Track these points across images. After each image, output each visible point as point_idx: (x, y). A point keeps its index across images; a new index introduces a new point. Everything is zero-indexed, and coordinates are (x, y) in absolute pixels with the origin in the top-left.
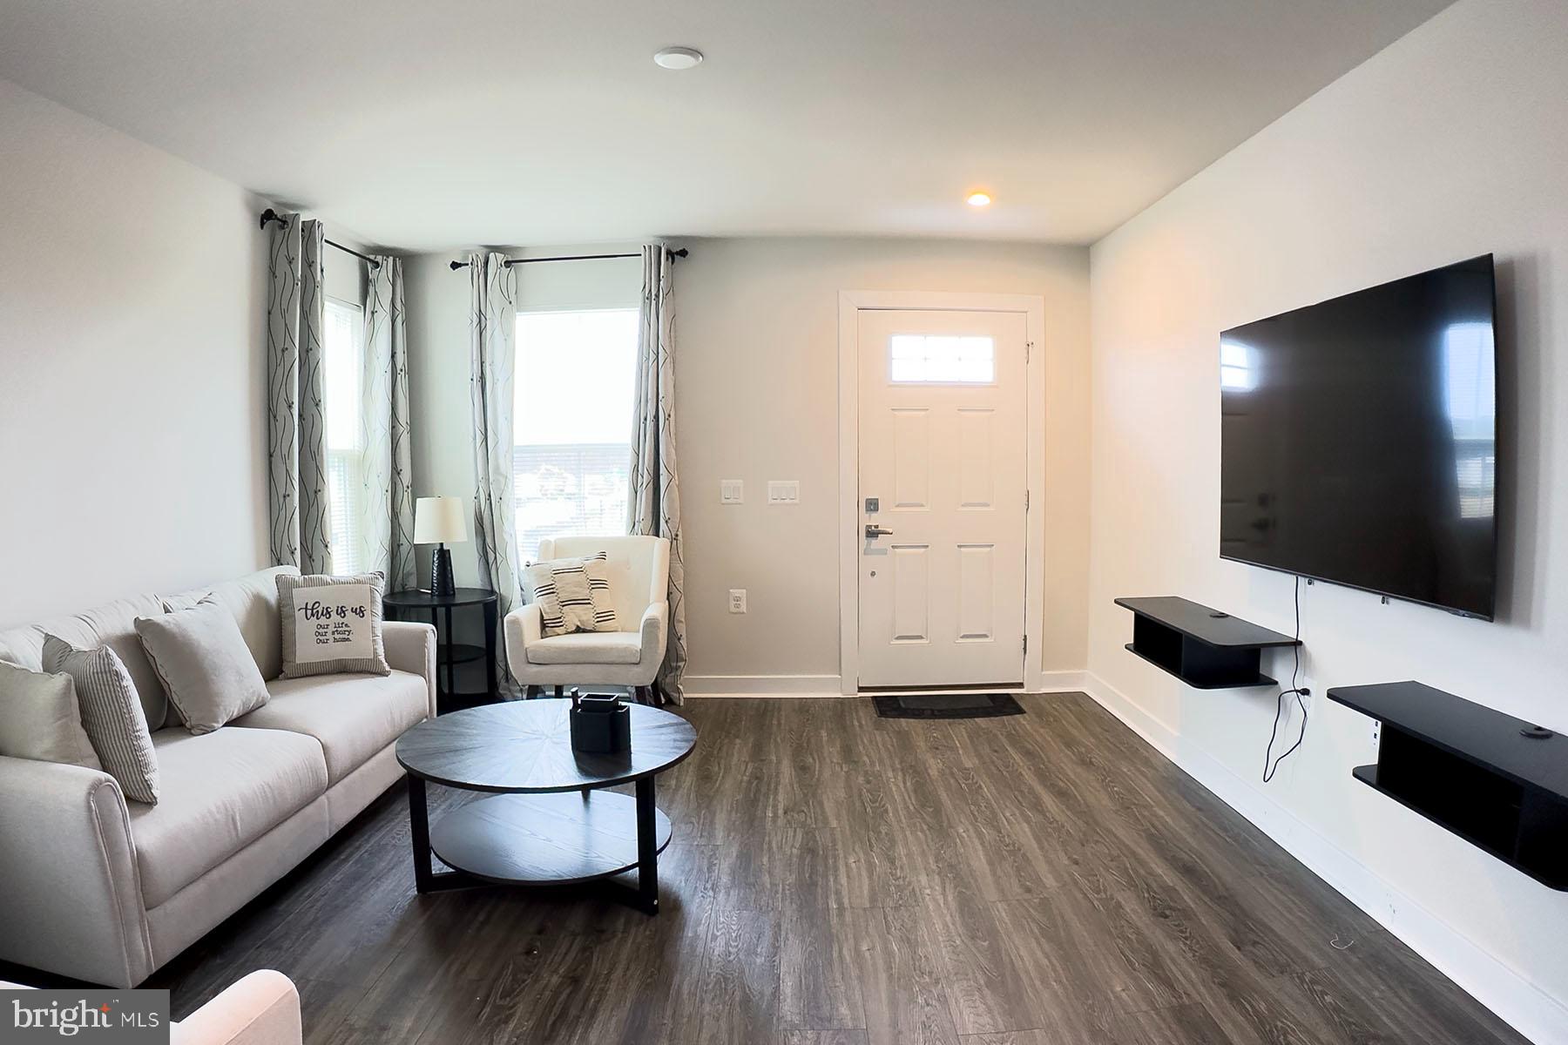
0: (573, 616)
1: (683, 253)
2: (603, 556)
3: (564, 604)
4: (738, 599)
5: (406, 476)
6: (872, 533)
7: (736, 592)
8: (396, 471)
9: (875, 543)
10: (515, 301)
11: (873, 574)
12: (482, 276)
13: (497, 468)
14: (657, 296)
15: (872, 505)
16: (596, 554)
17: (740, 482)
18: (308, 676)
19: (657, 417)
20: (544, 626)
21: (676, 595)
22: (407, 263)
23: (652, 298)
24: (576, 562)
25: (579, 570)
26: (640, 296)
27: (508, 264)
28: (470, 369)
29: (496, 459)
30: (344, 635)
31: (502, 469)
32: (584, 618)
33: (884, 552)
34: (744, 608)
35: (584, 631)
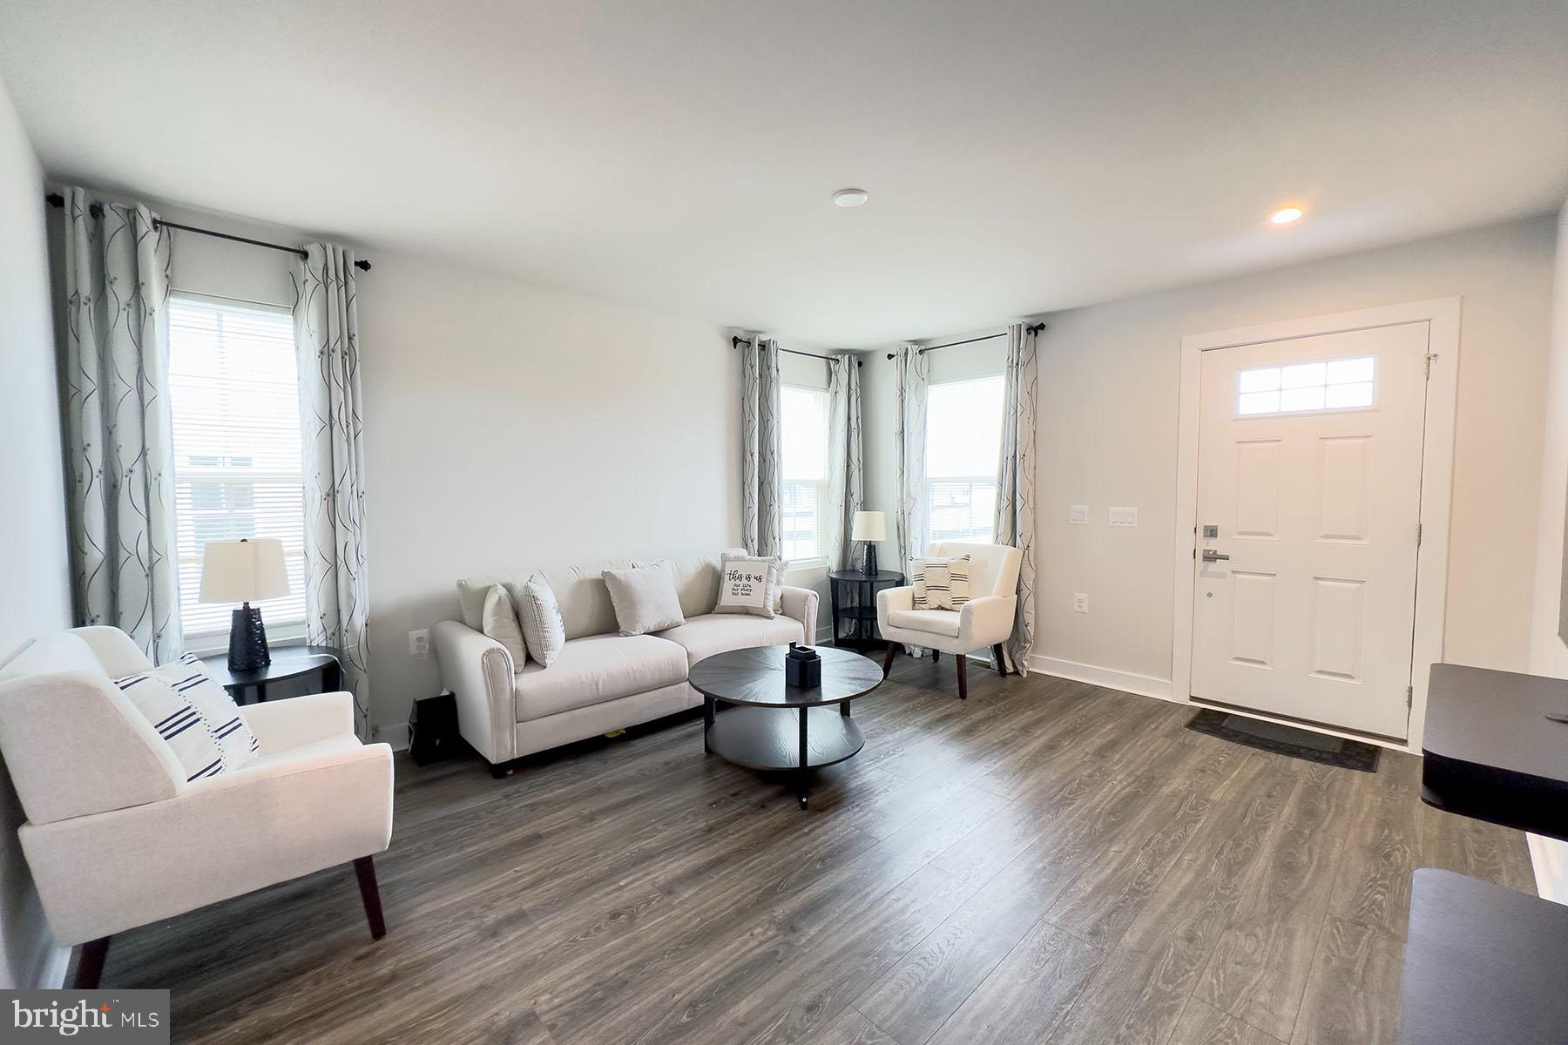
0: (935, 598)
1: (1042, 327)
2: (967, 558)
3: (929, 588)
4: (1080, 601)
5: (857, 497)
6: (1211, 557)
7: (1079, 595)
8: (848, 493)
9: (1212, 567)
10: (928, 378)
11: (1210, 595)
12: (903, 362)
13: (909, 492)
14: (1017, 364)
15: (1212, 532)
16: (963, 556)
17: (1086, 507)
18: (726, 613)
19: (1015, 457)
20: (914, 602)
21: (1025, 592)
22: (861, 360)
23: (1015, 365)
24: (944, 560)
25: (945, 566)
26: (1006, 365)
27: (921, 352)
28: (896, 428)
29: (908, 486)
30: (747, 591)
31: (913, 494)
32: (943, 600)
33: (1222, 575)
34: (1085, 609)
35: (943, 609)
